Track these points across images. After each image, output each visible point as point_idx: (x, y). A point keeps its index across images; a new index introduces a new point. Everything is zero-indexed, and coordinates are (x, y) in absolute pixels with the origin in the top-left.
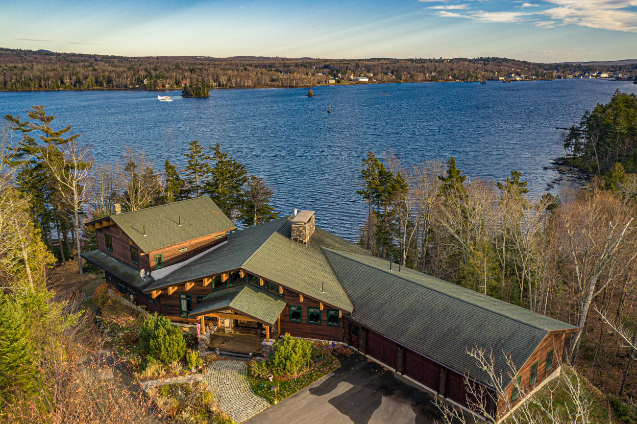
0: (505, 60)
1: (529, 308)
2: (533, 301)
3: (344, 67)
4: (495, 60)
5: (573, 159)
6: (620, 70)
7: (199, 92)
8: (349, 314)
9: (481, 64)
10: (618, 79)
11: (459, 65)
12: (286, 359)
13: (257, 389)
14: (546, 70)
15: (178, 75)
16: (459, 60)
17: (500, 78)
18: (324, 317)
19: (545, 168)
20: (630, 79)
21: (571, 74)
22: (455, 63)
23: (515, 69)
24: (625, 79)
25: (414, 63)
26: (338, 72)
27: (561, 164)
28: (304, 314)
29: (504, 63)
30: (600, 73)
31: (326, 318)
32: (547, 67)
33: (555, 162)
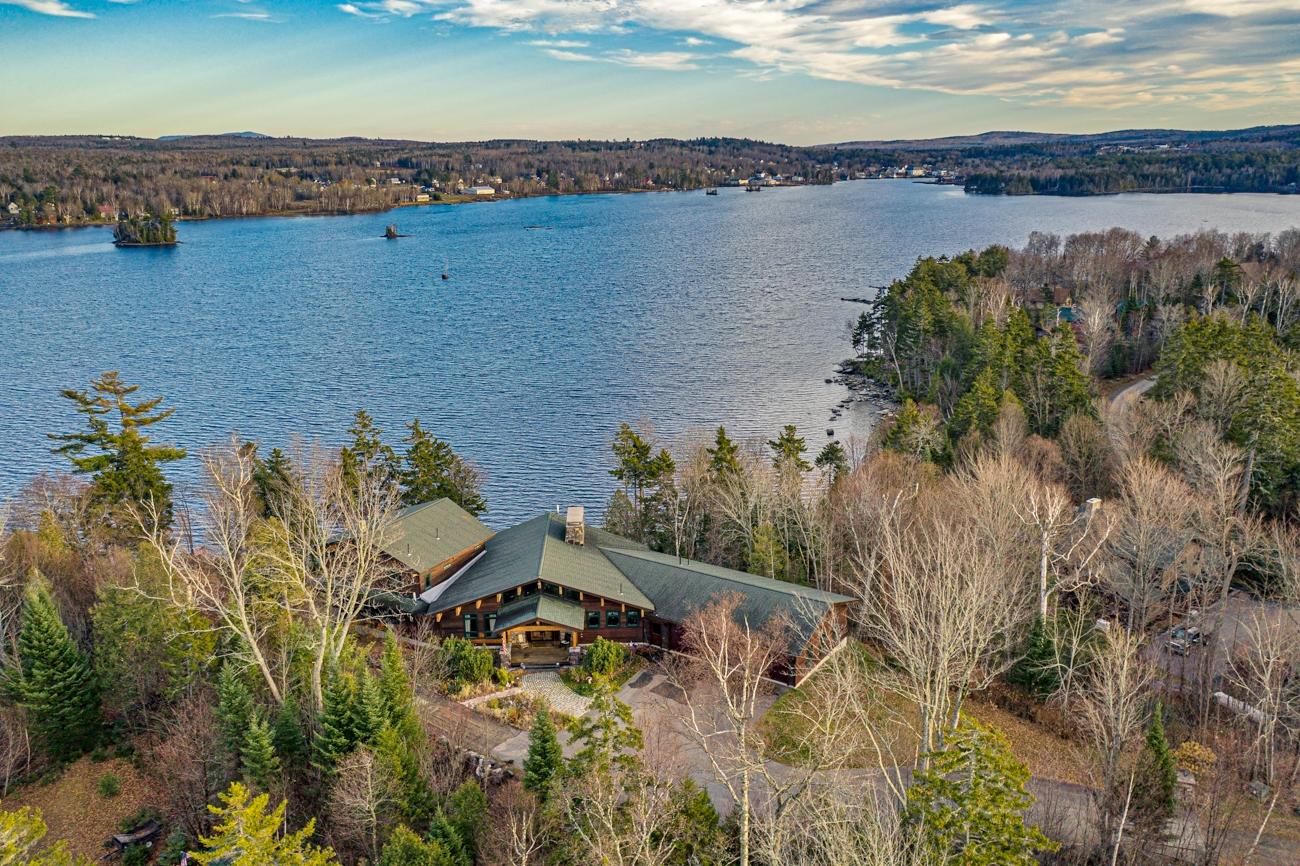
0: (747, 143)
1: (815, 587)
2: (819, 581)
3: (440, 162)
4: (728, 144)
5: (867, 363)
6: (942, 161)
7: (154, 234)
8: (652, 612)
9: (703, 152)
10: (940, 181)
11: (664, 155)
12: (603, 660)
13: (580, 692)
14: (819, 162)
15: (88, 192)
16: (663, 143)
17: (741, 182)
18: (624, 620)
19: (828, 381)
20: (957, 181)
21: (862, 171)
22: (656, 151)
23: (766, 161)
24: (950, 182)
25: (578, 150)
26: (431, 176)
27: (850, 373)
28: (603, 618)
29: (746, 150)
30: (911, 168)
31: (625, 620)
32: (821, 158)
33: (842, 369)
